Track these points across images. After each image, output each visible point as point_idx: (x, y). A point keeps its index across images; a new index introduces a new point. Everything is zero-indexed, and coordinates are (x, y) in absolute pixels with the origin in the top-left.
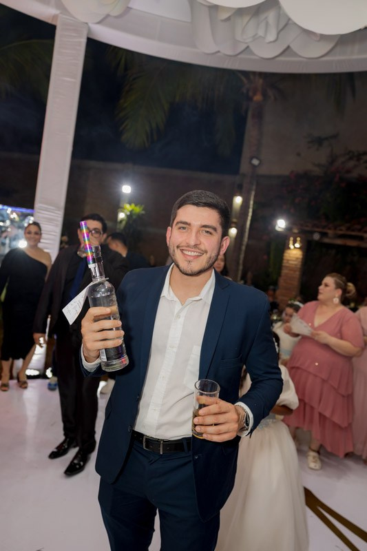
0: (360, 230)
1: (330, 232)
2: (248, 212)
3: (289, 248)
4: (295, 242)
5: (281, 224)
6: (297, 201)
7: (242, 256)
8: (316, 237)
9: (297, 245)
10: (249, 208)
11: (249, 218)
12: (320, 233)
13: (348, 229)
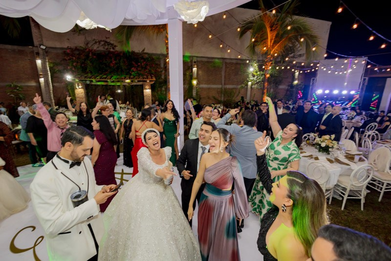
0: (105, 78)
1: (94, 80)
2: (48, 74)
3: (77, 89)
4: (78, 85)
5: (69, 77)
6: (74, 64)
7: (52, 96)
8: (88, 82)
9: (80, 87)
10: (48, 71)
11: (50, 76)
12: (90, 81)
13: (101, 78)
